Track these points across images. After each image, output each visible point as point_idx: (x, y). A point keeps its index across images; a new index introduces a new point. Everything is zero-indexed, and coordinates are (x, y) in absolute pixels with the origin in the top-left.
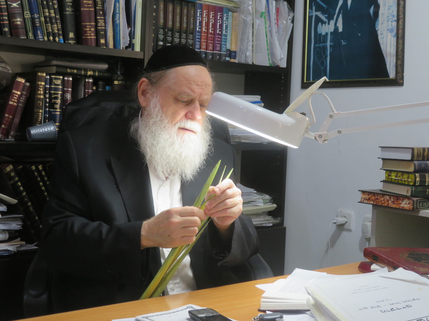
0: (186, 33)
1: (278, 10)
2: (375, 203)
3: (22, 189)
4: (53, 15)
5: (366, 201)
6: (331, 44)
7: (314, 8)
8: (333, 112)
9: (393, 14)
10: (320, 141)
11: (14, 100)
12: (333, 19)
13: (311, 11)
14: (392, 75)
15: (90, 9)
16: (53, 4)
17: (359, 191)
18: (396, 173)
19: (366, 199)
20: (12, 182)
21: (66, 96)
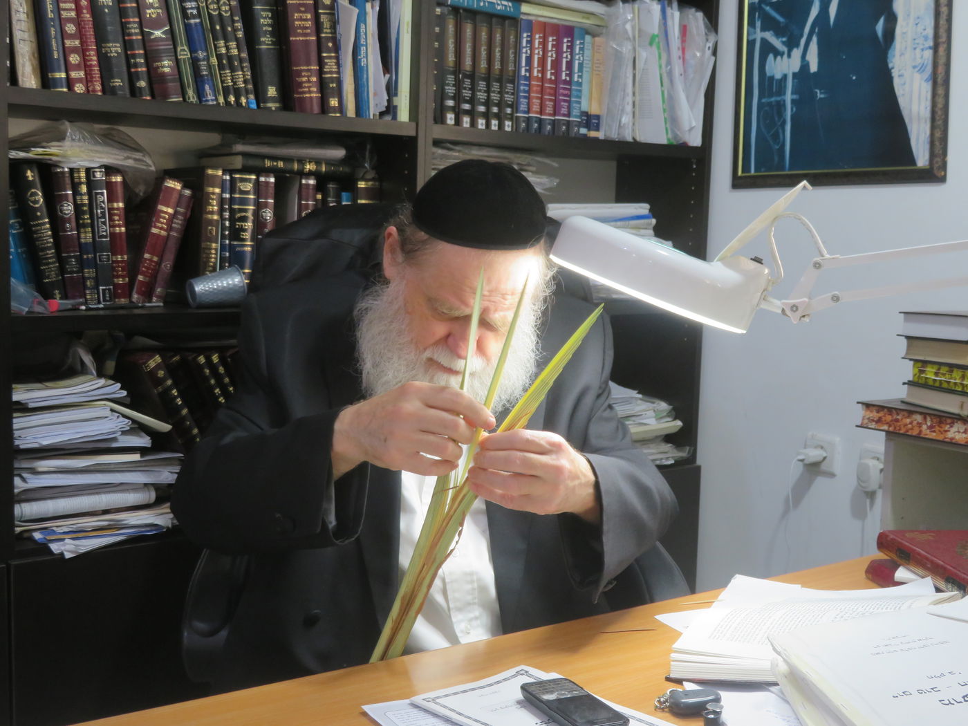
0: (500, 80)
1: (684, 30)
2: (891, 429)
3: (180, 403)
4: (235, 52)
5: (874, 423)
6: (795, 97)
7: (758, 24)
8: (823, 256)
9: (925, 33)
10: (794, 318)
11: (160, 225)
12: (797, 45)
13: (752, 30)
14: (922, 158)
15: (308, 38)
16: (235, 30)
17: (858, 403)
18: (936, 367)
19: (873, 420)
20: (160, 389)
21: (264, 214)
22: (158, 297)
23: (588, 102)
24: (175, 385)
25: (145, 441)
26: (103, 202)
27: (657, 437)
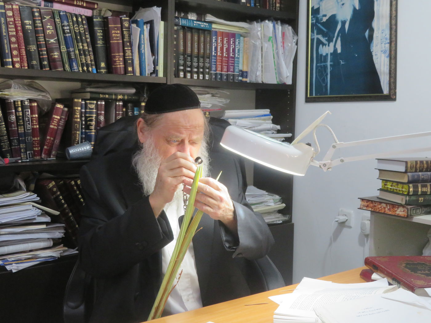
0: (203, 57)
1: (283, 34)
2: (373, 210)
3: (63, 202)
4: (86, 48)
5: (365, 207)
6: (332, 63)
7: (315, 32)
8: (336, 143)
9: (386, 37)
10: (325, 169)
11: (54, 124)
12: (332, 41)
13: (313, 34)
14: (386, 91)
15: (118, 41)
16: (86, 38)
17: (358, 198)
18: (391, 183)
19: (365, 206)
20: (54, 196)
21: (100, 118)
22: (53, 155)
23: (242, 66)
24: (61, 194)
25: (48, 219)
26: (29, 115)
27: (275, 211)
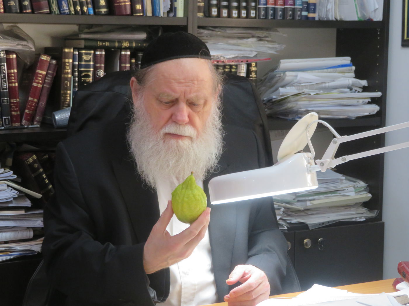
3: (47, 182)
11: (38, 81)
20: (36, 174)
21: (99, 73)
22: (37, 122)
24: (45, 172)
25: (28, 203)
26: (5, 70)
27: (356, 203)
